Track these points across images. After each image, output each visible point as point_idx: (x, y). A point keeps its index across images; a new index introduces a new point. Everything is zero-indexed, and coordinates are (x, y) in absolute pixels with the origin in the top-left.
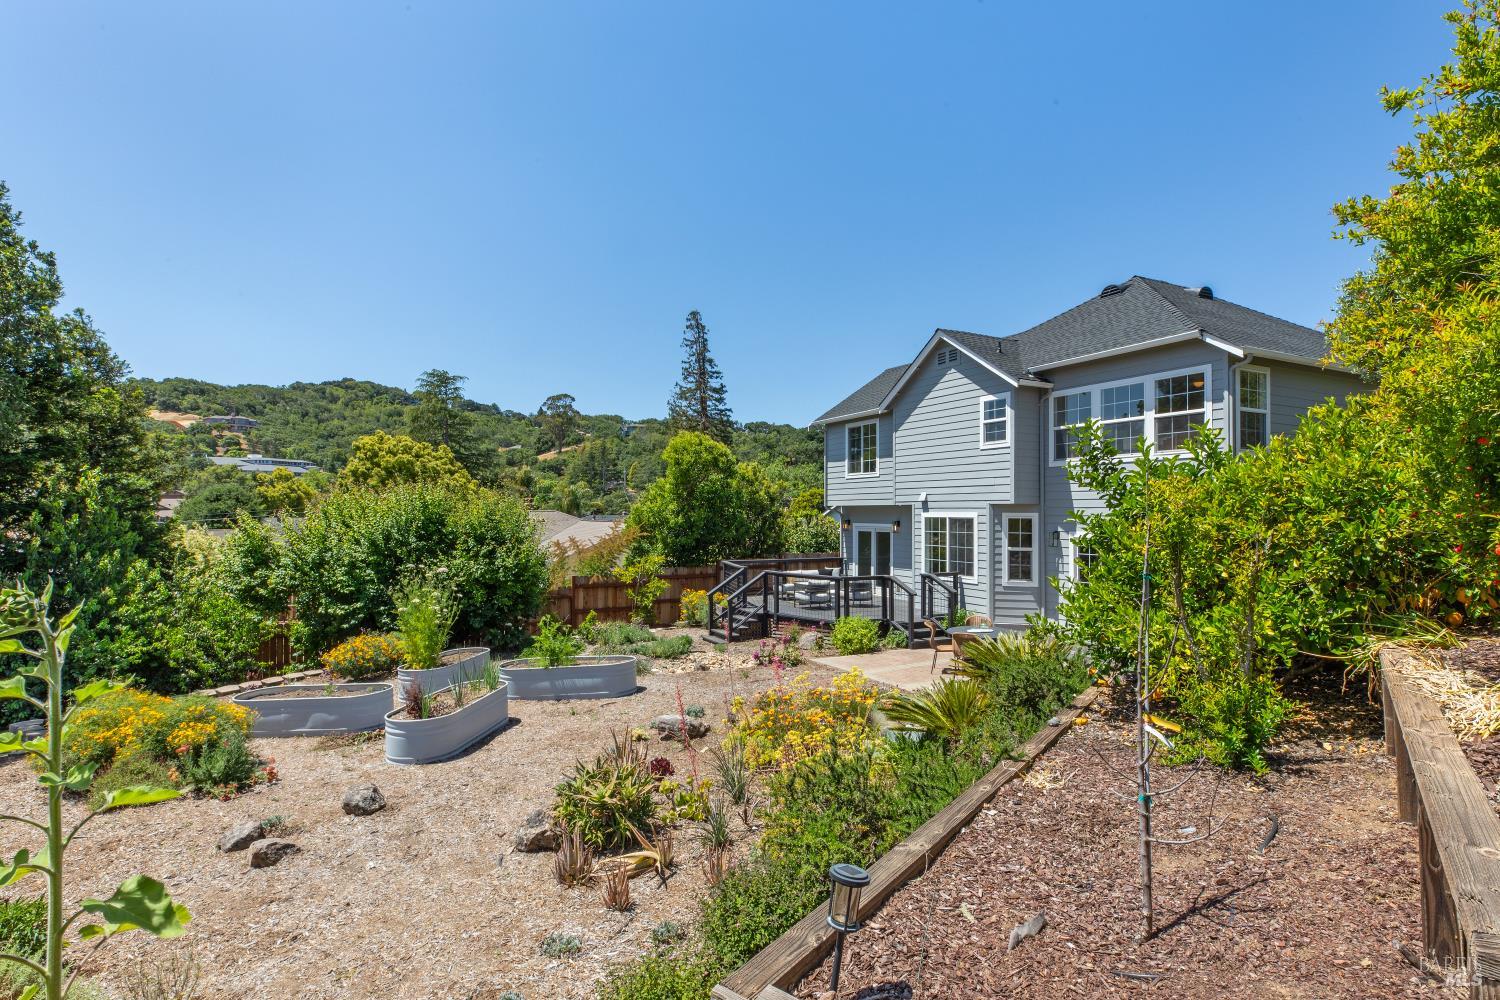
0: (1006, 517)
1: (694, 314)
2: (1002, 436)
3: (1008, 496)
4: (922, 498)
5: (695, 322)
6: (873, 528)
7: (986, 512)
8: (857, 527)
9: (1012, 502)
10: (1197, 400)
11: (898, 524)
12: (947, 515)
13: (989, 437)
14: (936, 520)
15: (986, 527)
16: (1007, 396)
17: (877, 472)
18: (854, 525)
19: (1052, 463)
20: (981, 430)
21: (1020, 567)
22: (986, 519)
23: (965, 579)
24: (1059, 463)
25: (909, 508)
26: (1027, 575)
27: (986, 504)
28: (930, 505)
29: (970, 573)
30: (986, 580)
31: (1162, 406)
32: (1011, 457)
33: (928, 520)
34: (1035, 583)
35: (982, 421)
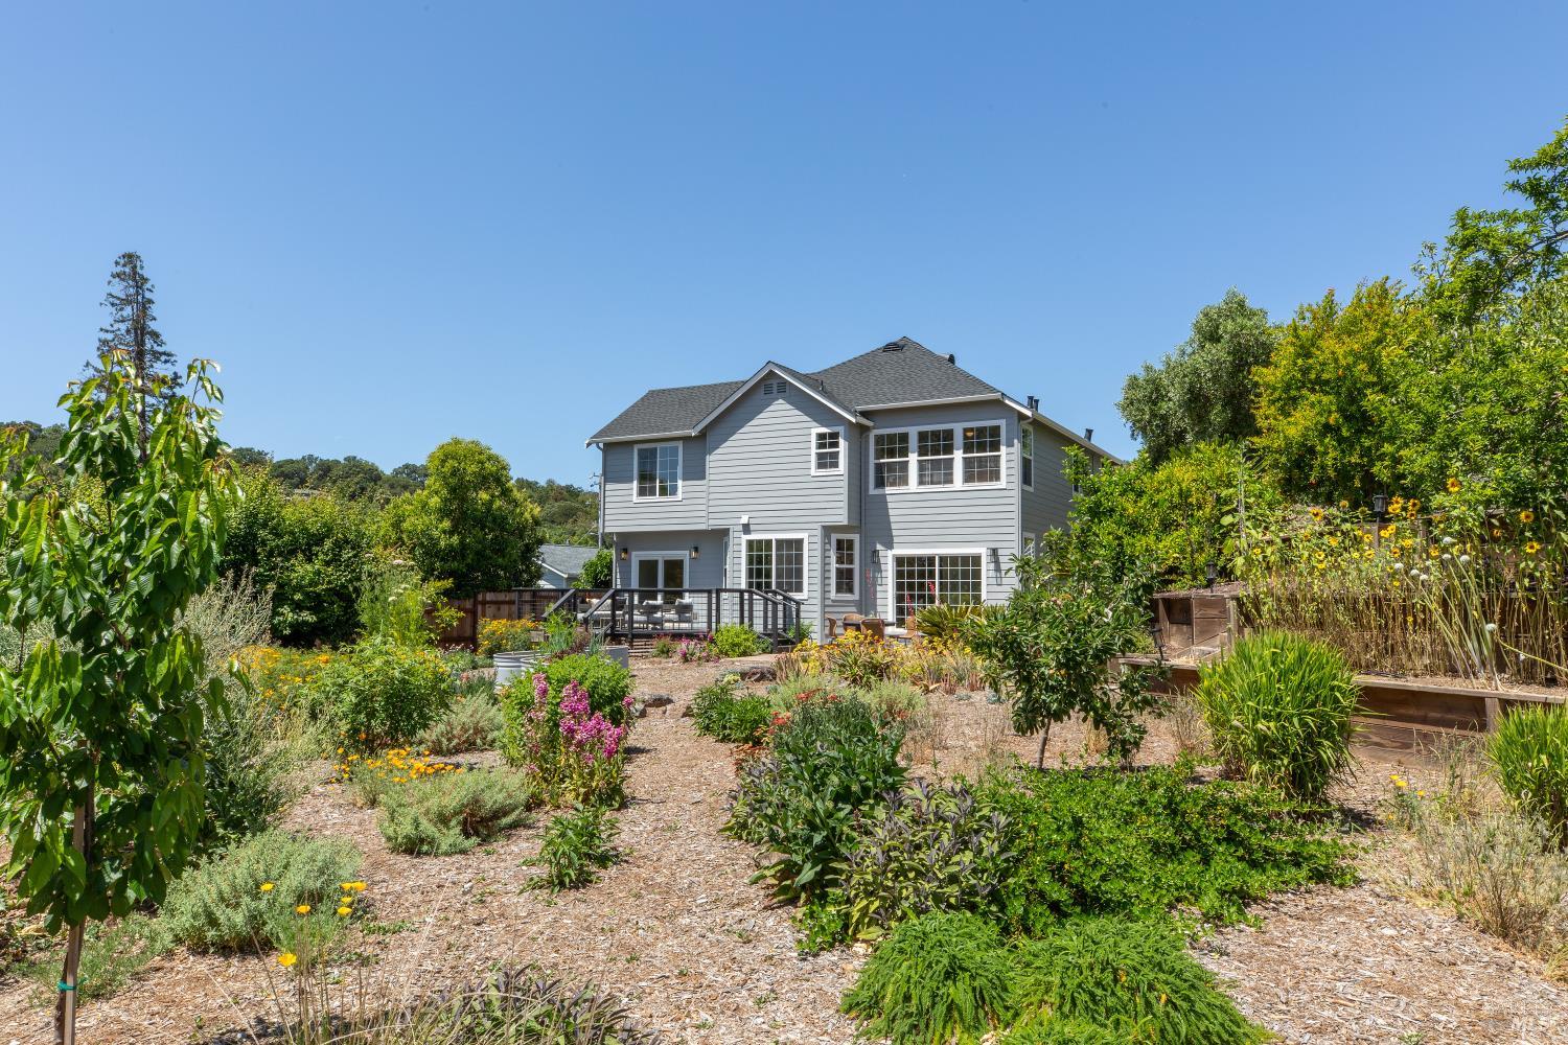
0: (835, 537)
1: (130, 258)
2: (835, 465)
3: (841, 517)
4: (744, 520)
5: (131, 270)
6: (661, 555)
7: (819, 532)
8: (636, 557)
9: (846, 523)
10: (995, 446)
11: (696, 549)
12: (773, 536)
13: (821, 466)
14: (760, 542)
15: (818, 546)
16: (841, 429)
17: (680, 495)
18: (634, 553)
19: (872, 491)
20: (813, 458)
21: (845, 581)
22: (818, 539)
23: (796, 596)
24: (878, 492)
25: (725, 532)
26: (850, 590)
27: (818, 526)
28: (752, 527)
29: (799, 589)
30: (818, 595)
31: (968, 448)
32: (845, 484)
33: (750, 543)
34: (856, 596)
35: (814, 451)
